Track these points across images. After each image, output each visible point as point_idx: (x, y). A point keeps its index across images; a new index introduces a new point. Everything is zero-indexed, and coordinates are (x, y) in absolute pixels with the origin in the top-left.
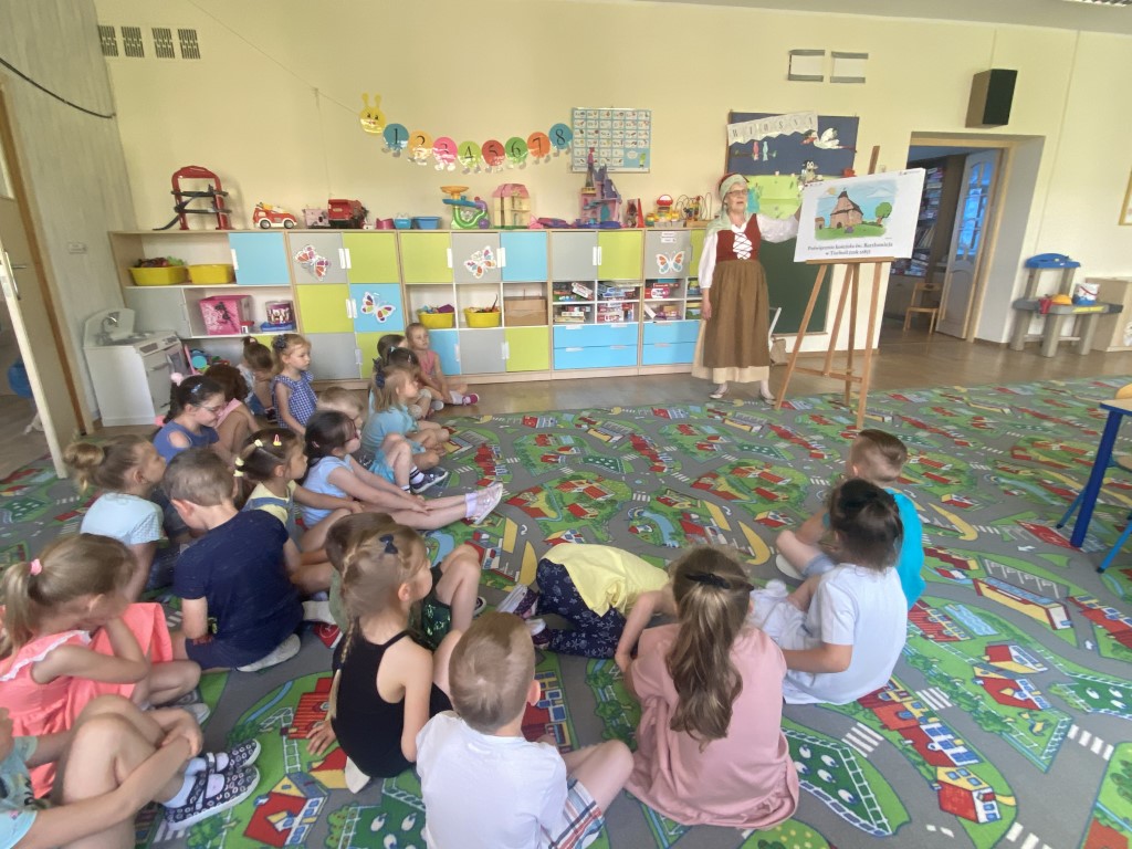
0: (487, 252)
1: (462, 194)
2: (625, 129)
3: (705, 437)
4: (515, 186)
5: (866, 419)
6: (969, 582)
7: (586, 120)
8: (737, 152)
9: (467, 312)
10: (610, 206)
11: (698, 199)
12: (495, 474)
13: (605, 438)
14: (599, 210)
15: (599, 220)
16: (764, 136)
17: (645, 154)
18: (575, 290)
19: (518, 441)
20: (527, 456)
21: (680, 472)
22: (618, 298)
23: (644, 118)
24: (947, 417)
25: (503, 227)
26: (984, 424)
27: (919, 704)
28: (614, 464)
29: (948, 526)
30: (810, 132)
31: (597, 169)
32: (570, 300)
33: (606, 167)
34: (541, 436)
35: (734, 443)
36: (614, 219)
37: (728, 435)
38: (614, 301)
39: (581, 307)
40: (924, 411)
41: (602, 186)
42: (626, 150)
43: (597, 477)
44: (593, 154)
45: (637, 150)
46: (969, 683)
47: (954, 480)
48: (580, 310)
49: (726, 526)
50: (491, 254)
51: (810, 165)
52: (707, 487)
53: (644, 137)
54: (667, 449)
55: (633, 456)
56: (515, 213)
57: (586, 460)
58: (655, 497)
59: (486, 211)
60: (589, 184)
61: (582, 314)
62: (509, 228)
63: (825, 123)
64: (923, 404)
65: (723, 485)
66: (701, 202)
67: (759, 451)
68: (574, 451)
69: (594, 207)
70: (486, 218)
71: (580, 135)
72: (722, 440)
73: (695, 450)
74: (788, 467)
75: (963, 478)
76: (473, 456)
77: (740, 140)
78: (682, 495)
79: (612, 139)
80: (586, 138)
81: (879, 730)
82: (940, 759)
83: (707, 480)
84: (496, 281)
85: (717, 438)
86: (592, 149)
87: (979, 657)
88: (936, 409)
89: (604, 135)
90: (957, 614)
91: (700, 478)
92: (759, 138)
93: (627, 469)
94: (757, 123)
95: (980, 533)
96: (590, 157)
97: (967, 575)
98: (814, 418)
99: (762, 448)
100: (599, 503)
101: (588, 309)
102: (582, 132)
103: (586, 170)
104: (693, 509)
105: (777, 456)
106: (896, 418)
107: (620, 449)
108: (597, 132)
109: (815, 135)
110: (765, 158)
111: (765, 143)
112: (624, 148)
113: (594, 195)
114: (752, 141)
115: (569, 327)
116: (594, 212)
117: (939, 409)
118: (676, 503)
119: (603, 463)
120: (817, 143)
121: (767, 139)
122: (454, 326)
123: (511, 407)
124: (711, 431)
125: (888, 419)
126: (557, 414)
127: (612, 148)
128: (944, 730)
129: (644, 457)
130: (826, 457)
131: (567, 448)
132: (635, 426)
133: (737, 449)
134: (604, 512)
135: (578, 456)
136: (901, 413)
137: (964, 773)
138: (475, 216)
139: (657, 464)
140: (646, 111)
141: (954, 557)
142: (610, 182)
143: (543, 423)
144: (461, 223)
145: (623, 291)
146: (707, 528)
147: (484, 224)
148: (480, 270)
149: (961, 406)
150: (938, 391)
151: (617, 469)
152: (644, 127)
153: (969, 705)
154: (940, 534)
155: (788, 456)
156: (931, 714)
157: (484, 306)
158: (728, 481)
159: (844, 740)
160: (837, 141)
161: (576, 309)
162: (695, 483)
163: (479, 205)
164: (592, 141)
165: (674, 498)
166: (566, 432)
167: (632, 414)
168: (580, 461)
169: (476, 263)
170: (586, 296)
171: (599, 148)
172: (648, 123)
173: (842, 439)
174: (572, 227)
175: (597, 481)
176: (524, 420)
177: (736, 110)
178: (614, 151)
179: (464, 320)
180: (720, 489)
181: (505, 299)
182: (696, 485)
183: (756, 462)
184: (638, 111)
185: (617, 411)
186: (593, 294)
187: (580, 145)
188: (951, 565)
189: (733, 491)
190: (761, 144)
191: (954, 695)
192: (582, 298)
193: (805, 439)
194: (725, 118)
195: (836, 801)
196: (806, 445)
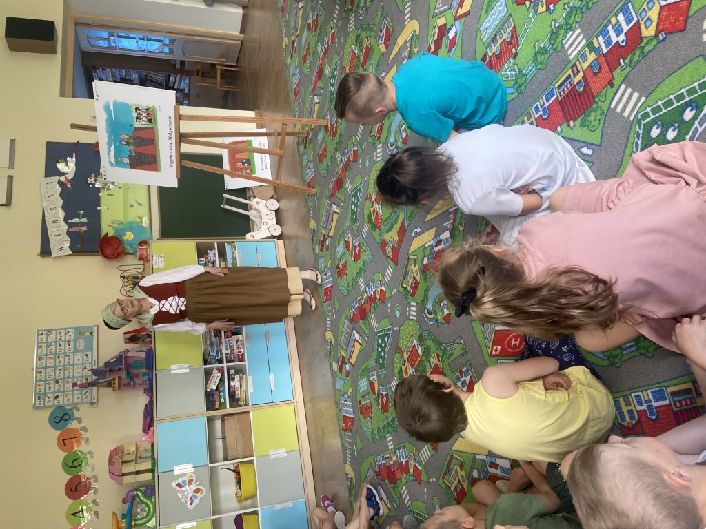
0: (179, 485)
1: (120, 519)
2: (55, 354)
3: (348, 253)
4: (111, 462)
5: (318, 117)
6: (457, 23)
7: (45, 394)
8: (79, 246)
9: (241, 500)
10: (130, 361)
11: (123, 277)
12: (407, 462)
13: (358, 347)
14: (135, 371)
15: (145, 370)
16: (63, 223)
17: (80, 332)
18: (214, 387)
19: (370, 437)
20: (384, 427)
21: (383, 275)
22: (220, 344)
23: (44, 336)
24: (311, 52)
25: (152, 471)
26: (314, 22)
27: (582, 55)
28: (383, 338)
29: (408, 45)
30: (60, 183)
31: (95, 378)
32: (224, 391)
33: (92, 370)
34: (362, 412)
35: (350, 227)
36: (143, 355)
37: (344, 232)
38: (223, 347)
39: (231, 379)
40: (306, 71)
41: (110, 371)
42: (76, 350)
43: (397, 355)
44: (78, 383)
45: (75, 340)
46: (554, 16)
47: (366, 43)
48: (234, 379)
49: (432, 232)
50: (180, 481)
51: (91, 180)
52: (396, 251)
53: (63, 334)
54: (362, 287)
55: (373, 319)
56: (139, 458)
57: (382, 366)
58: (411, 299)
59: (137, 490)
60: (109, 385)
61: (237, 377)
62: (154, 464)
63: (51, 171)
64: (301, 72)
65: (392, 236)
66: (126, 275)
67: (356, 205)
68: (374, 378)
69: (131, 376)
70: (144, 488)
71: (60, 398)
72: (349, 237)
73: (361, 261)
74: (368, 180)
75: (363, 35)
76: (391, 486)
77: (67, 245)
78: (406, 272)
79: (64, 365)
80: (64, 392)
81: (615, 89)
82: (634, 35)
83: (389, 250)
84: (207, 471)
85: (347, 243)
86: (75, 385)
87: (528, 9)
88: (304, 62)
89: (60, 373)
90: (490, 31)
91: (388, 257)
92: (66, 227)
93: (385, 324)
94: (52, 230)
95: (412, 18)
96: (83, 386)
97: (452, 26)
98: (321, 160)
99: (353, 203)
100: (424, 353)
101: (232, 371)
102: (57, 397)
103: (95, 389)
104: (419, 262)
105: (359, 190)
106: (314, 93)
107: (367, 332)
108: (57, 382)
109: (62, 179)
110: (85, 220)
111: (70, 221)
112: (74, 352)
113: (120, 378)
114: (69, 233)
115: (251, 389)
116: (137, 376)
117: (304, 58)
118: (414, 277)
119: (383, 349)
120: (70, 176)
121: (66, 220)
122: (256, 513)
123: (334, 442)
124: (341, 248)
125: (316, 99)
126: (338, 396)
127: (74, 365)
128: (604, 32)
129: (373, 310)
130: (356, 149)
131: (372, 385)
132: (343, 317)
133: (356, 224)
134: (433, 349)
135: (378, 373)
136: (310, 89)
137: (644, 14)
138: (142, 502)
139: (378, 297)
140: (38, 335)
141: (436, 38)
142: (107, 364)
143: (348, 411)
144: (149, 517)
145: (213, 339)
146: (437, 249)
147: (150, 490)
148: (197, 491)
149: (300, 42)
150: (288, 61)
151: (388, 335)
152: (53, 336)
153: (576, 14)
154: (416, 50)
155: (358, 180)
156: (590, 46)
157: (235, 481)
158: (388, 231)
159: (631, 119)
160: (68, 159)
161: (232, 384)
162: (393, 261)
163: (130, 500)
164: (66, 385)
165: (410, 280)
166: (355, 387)
167: (331, 321)
168: (383, 372)
169: (190, 495)
170: (220, 375)
171: (74, 377)
172: (49, 331)
173: (337, 136)
174: (151, 397)
175: (402, 355)
176: (346, 429)
177: (38, 250)
178: (76, 362)
179: (249, 502)
180: (396, 238)
181: (226, 460)
182: (395, 260)
183: (366, 207)
184: (38, 343)
185: (329, 336)
186: (217, 369)
187: (70, 397)
188: (444, 39)
189: (397, 226)
190: (70, 225)
191: (568, 27)
192: (222, 380)
193: (341, 167)
194: (47, 260)
195: (697, 122)
196: (347, 165)
